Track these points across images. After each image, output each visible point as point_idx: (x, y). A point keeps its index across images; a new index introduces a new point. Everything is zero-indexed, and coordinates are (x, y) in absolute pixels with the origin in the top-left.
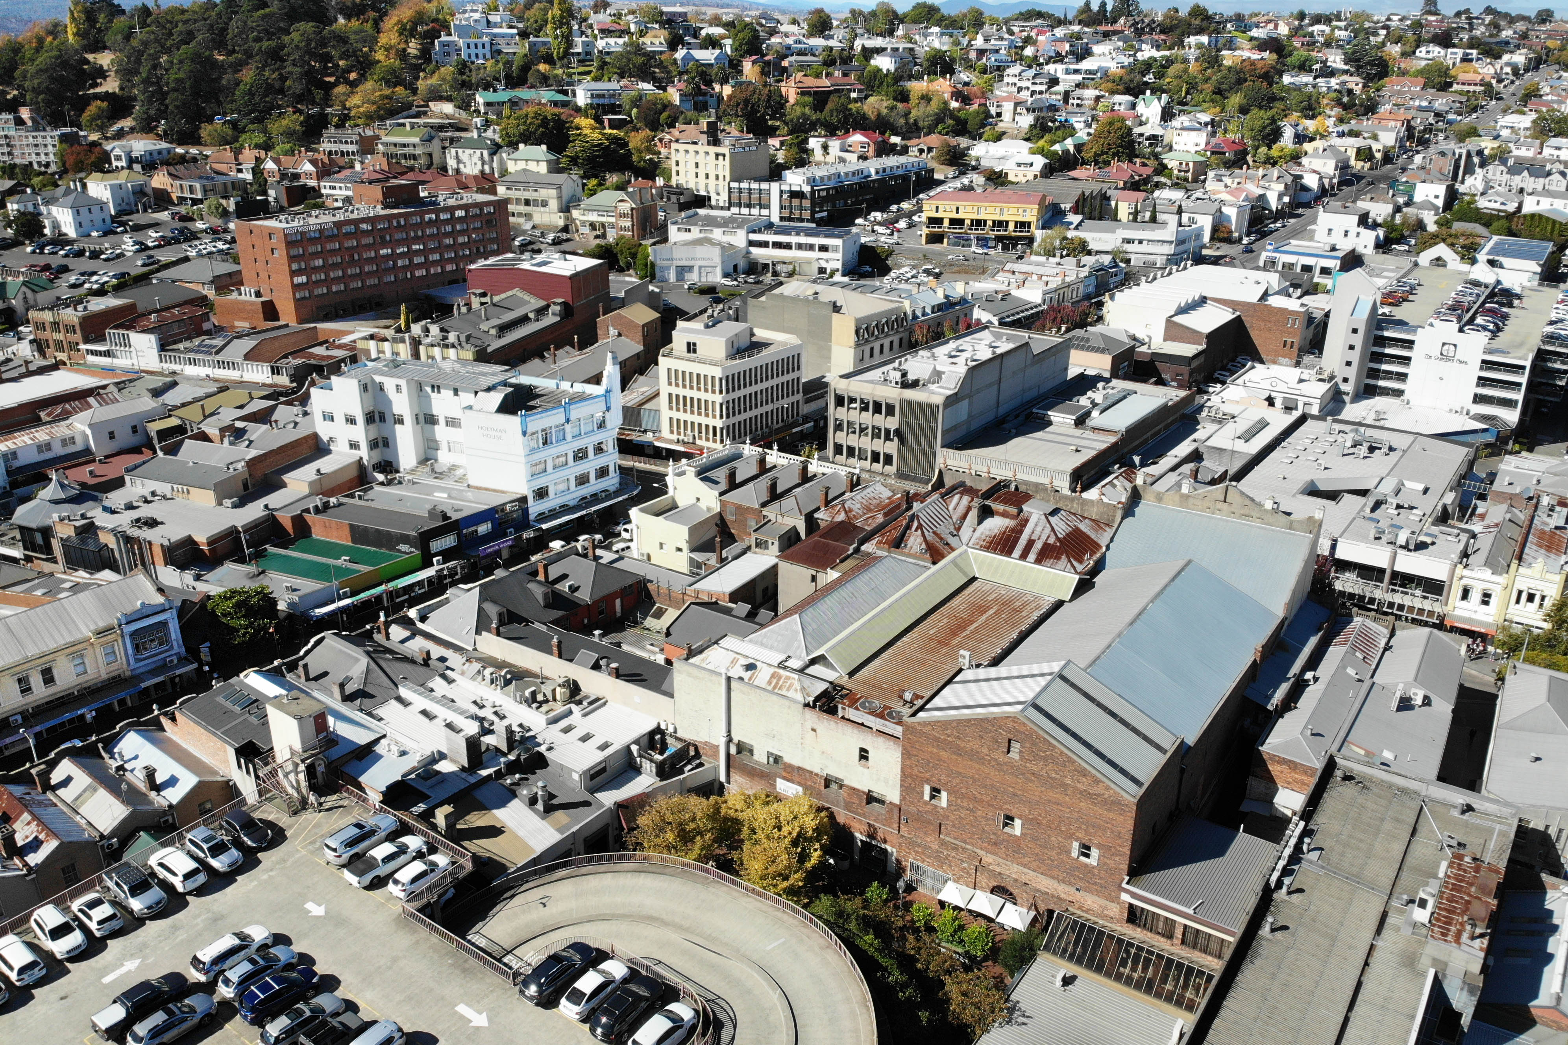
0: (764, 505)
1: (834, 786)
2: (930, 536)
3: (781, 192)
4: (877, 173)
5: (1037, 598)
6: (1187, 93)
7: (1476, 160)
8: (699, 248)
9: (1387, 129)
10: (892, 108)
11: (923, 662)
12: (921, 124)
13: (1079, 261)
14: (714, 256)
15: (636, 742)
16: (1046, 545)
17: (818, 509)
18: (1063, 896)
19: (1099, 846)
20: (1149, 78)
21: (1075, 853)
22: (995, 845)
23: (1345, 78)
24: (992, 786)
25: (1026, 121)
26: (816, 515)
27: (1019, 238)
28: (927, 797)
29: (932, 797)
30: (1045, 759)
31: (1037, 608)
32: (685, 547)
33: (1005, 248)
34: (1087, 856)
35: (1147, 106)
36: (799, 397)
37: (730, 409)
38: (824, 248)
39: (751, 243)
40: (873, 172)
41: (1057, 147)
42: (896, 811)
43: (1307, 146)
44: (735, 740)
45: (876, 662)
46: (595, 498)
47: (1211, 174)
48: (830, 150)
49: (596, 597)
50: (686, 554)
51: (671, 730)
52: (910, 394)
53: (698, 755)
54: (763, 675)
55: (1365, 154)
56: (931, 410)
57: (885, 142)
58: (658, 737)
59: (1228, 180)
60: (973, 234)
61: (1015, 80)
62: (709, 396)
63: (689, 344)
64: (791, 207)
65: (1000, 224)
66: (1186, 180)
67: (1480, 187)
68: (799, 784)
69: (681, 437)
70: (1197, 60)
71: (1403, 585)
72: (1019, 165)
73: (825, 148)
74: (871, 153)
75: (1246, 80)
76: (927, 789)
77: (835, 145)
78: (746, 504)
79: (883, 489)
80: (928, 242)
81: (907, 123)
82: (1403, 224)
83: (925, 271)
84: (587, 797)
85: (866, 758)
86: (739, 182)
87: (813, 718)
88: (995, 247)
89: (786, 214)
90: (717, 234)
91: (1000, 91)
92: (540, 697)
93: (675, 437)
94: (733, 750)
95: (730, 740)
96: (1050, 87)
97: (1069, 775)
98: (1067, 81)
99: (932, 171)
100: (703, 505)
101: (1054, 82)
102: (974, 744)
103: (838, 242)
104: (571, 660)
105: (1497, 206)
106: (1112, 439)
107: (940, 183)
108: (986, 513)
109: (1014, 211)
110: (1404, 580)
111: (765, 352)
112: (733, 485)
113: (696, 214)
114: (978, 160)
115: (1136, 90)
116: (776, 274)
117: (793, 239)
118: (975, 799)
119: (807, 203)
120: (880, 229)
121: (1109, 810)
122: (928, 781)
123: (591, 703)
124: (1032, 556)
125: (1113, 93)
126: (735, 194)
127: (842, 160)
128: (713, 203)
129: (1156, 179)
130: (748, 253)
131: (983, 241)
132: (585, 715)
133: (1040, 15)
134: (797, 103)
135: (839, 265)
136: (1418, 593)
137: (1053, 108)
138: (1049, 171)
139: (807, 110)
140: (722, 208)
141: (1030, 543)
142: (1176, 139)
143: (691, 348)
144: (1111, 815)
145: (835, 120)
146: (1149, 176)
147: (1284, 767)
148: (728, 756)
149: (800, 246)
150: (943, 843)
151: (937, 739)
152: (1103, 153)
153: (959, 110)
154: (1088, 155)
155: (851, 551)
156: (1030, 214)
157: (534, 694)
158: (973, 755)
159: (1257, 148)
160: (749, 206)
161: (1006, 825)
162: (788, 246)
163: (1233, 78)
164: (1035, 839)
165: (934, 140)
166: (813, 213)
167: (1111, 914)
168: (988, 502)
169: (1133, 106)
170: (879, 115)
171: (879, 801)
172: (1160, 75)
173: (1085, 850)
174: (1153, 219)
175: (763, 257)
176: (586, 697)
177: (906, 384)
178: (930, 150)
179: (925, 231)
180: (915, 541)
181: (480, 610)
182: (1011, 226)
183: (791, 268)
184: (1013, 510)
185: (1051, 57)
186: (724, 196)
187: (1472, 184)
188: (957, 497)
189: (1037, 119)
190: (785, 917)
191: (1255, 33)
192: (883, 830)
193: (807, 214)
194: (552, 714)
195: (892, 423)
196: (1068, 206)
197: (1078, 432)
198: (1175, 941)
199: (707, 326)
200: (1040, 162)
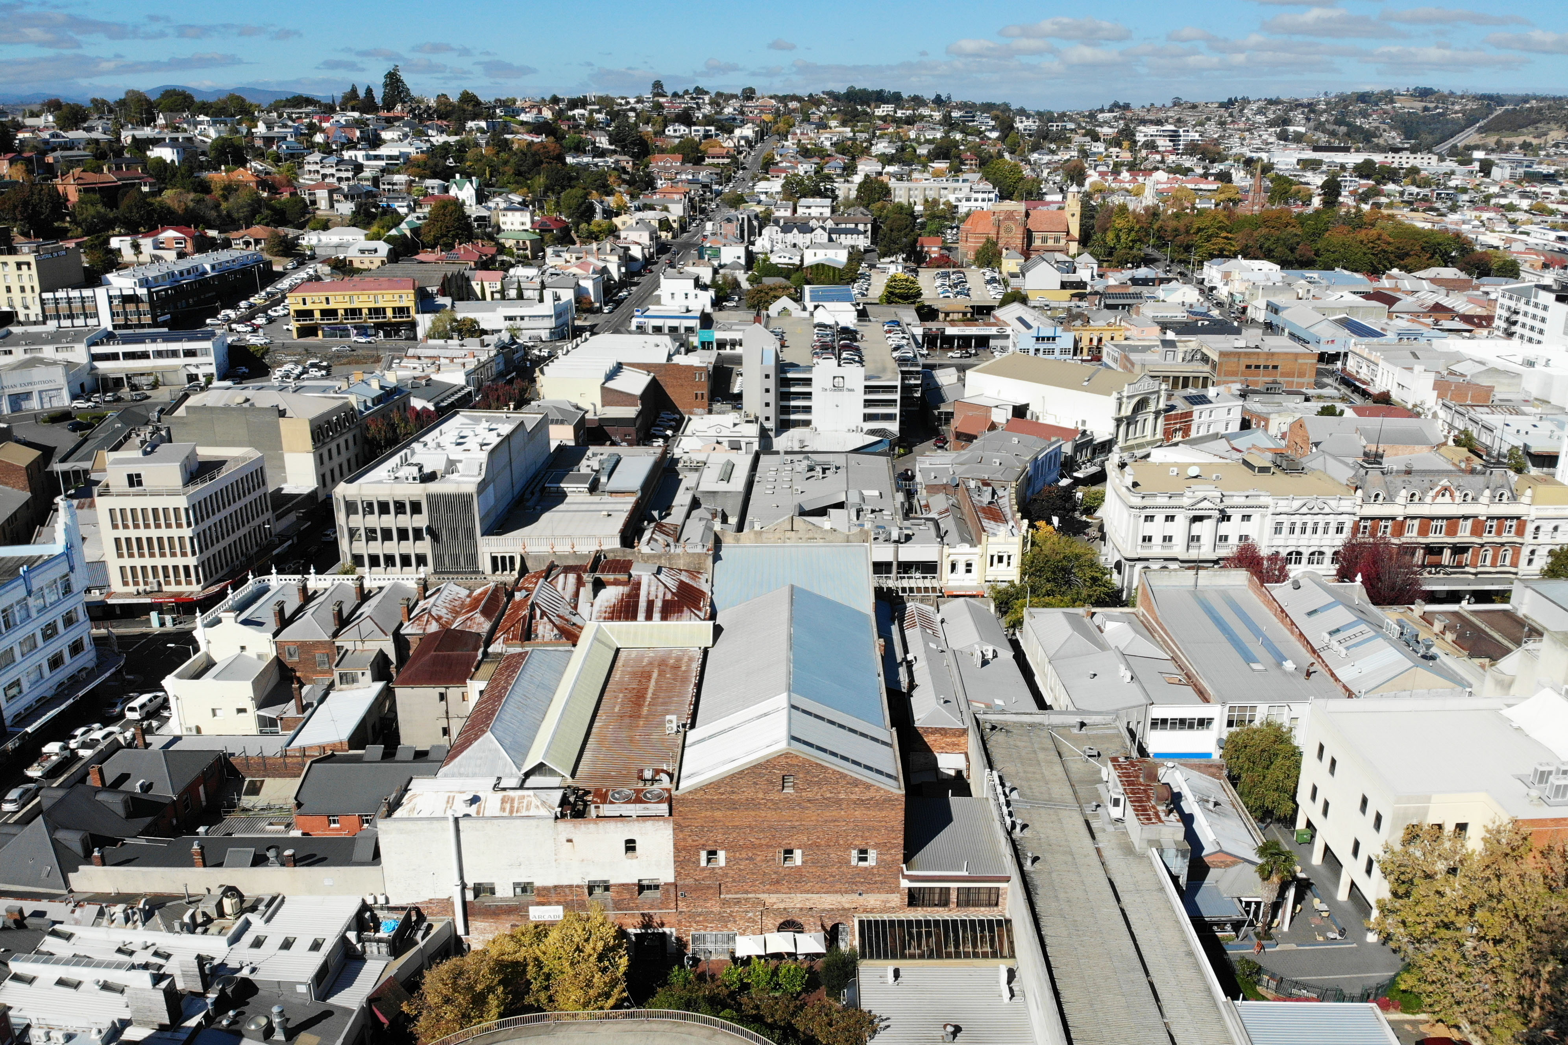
0: (335, 635)
1: (598, 891)
2: (557, 621)
3: (110, 297)
4: (213, 267)
5: (684, 651)
6: (491, 176)
7: (755, 223)
8: (35, 371)
9: (674, 202)
10: (198, 202)
11: (631, 740)
12: (235, 215)
13: (482, 341)
14: (59, 377)
15: (349, 929)
16: (665, 602)
17: (401, 625)
18: (847, 906)
19: (876, 846)
20: (450, 162)
21: (854, 861)
22: (776, 883)
23: (616, 157)
24: (770, 827)
25: (346, 208)
26: (402, 632)
27: (401, 324)
28: (703, 863)
29: (709, 860)
30: (818, 783)
31: (691, 660)
32: (250, 706)
33: (387, 335)
34: (865, 859)
35: (461, 189)
36: (269, 515)
37: (203, 541)
38: (190, 353)
39: (95, 357)
40: (208, 268)
41: (393, 232)
42: (672, 889)
43: (617, 221)
44: (470, 884)
45: (587, 755)
46: (75, 682)
47: (549, 251)
48: (143, 248)
49: (180, 788)
50: (252, 713)
51: (381, 900)
52: (434, 487)
53: (421, 917)
54: (492, 802)
55: (665, 225)
56: (464, 501)
57: (203, 236)
58: (368, 914)
59: (566, 256)
60: (349, 323)
61: (318, 167)
62: (175, 532)
63: (130, 477)
64: (126, 314)
65: (377, 311)
66: (526, 257)
67: (768, 247)
68: (558, 903)
69: (141, 588)
70: (487, 143)
71: (906, 572)
72: (362, 251)
73: (136, 247)
74: (189, 248)
75: (542, 162)
76: (703, 855)
77: (146, 244)
78: (310, 638)
79: (457, 588)
80: (299, 336)
81: (219, 216)
82: (724, 283)
83: (313, 365)
84: (321, 1007)
85: (633, 849)
86: (53, 290)
87: (567, 828)
88: (376, 335)
89: (120, 321)
90: (48, 352)
91: (305, 180)
92: (200, 919)
93: (132, 589)
94: (470, 896)
95: (464, 887)
96: (356, 174)
97: (842, 790)
98: (371, 169)
99: (270, 263)
100: (251, 653)
101: (358, 168)
102: (749, 793)
103: (207, 345)
104: (220, 865)
105: (786, 261)
106: (632, 499)
107: (282, 275)
108: (599, 585)
109: (390, 297)
110: (906, 567)
111: (225, 472)
112: (284, 621)
113: (9, 333)
114: (312, 248)
115: (446, 175)
116: (134, 388)
117: (150, 347)
118: (754, 846)
119: (145, 307)
120: (240, 328)
121: (881, 810)
122: (703, 847)
123: (269, 905)
124: (657, 615)
125: (423, 177)
126: (50, 306)
127: (158, 258)
128: (22, 318)
129: (499, 258)
130: (93, 368)
131: (362, 330)
132: (268, 921)
133: (308, 101)
134: (81, 201)
135: (213, 369)
136: (918, 575)
137: (369, 194)
138: (394, 257)
139: (100, 208)
140: (35, 323)
141: (650, 604)
142: (502, 219)
143: (134, 480)
144: (884, 813)
145: (135, 216)
146: (494, 256)
147: (937, 736)
148: (465, 904)
149: (159, 354)
150: (725, 902)
151: (711, 801)
152: (443, 236)
153: (270, 199)
154: (428, 239)
155: (480, 657)
156: (408, 300)
157: (193, 917)
158: (752, 804)
159: (577, 225)
160: (71, 316)
161: (785, 859)
162: (144, 355)
163: (530, 161)
164: (815, 862)
165: (258, 230)
166: (154, 317)
167: (893, 905)
168: (598, 575)
169: (446, 190)
170: (187, 207)
171: (649, 887)
172: (459, 159)
173: (863, 855)
174: (520, 296)
175: (114, 371)
176: (259, 901)
177: (428, 478)
178: (257, 242)
179: (293, 325)
180: (544, 629)
181: (55, 843)
182: (389, 313)
183: (152, 379)
184: (623, 577)
185: (343, 144)
186: (35, 310)
187: (761, 244)
188: (562, 577)
189: (359, 206)
190: (654, 1026)
191: (523, 117)
192: (657, 915)
193: (147, 319)
194: (231, 933)
195: (422, 521)
196: (435, 289)
197: (595, 498)
198: (952, 906)
199: (145, 453)
200: (383, 248)
